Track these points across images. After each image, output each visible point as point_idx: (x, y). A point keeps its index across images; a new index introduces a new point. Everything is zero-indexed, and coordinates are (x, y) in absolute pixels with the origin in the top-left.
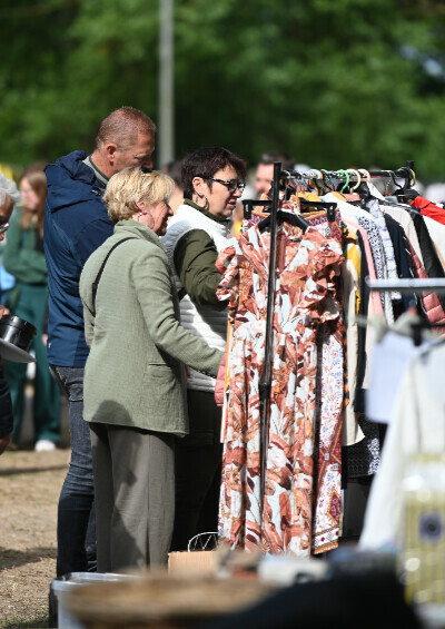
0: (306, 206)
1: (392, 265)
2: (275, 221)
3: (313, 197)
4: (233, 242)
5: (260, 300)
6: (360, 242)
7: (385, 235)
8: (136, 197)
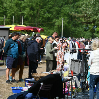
0: (65, 41)
1: (72, 47)
2: (62, 42)
3: (65, 40)
4: (59, 44)
5: (61, 49)
6: (69, 44)
7: (71, 44)
8: (50, 40)
